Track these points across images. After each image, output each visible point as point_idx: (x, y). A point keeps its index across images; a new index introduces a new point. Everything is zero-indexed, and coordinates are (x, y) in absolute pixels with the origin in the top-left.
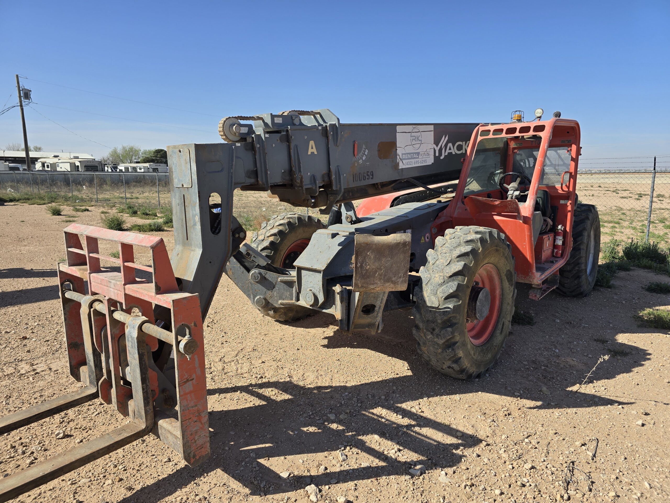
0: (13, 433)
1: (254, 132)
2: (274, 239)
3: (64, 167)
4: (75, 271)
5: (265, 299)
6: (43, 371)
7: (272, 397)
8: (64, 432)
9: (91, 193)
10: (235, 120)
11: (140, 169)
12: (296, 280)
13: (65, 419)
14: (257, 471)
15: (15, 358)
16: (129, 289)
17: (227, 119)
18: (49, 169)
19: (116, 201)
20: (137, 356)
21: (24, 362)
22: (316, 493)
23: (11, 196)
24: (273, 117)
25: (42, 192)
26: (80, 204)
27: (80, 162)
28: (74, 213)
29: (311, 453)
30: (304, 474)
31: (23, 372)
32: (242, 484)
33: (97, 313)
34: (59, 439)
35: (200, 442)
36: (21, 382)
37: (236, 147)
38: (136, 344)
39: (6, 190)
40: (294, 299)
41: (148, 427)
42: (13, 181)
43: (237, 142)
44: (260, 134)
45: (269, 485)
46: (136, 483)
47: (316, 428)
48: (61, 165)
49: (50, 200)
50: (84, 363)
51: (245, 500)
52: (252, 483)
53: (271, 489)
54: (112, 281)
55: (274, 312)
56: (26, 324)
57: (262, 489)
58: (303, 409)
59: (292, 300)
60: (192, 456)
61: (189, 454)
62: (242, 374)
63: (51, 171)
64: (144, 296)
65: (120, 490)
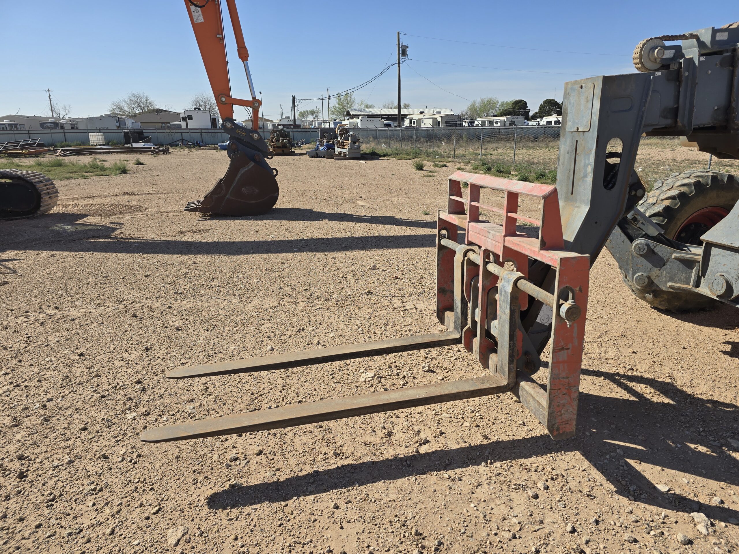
0: (390, 355)
1: (683, 56)
2: (671, 203)
3: (428, 123)
4: (454, 219)
5: (649, 278)
6: (411, 309)
7: (645, 395)
8: (429, 366)
9: (449, 149)
10: (658, 42)
11: (497, 123)
12: (701, 259)
13: (429, 355)
14: (625, 470)
15: (390, 293)
16: (509, 241)
17: (647, 41)
18: (415, 126)
19: (471, 157)
20: (508, 311)
21: (396, 298)
22: (708, 525)
23: (384, 151)
24: (715, 31)
25: (408, 148)
26: (439, 160)
27: (442, 117)
28: (434, 168)
29: (700, 476)
30: (689, 497)
31: (396, 306)
32: (606, 477)
33: (471, 263)
34: (424, 371)
35: (566, 417)
36: (394, 314)
37: (655, 78)
38: (509, 299)
39: (381, 145)
40: (692, 283)
41: (509, 385)
42: (386, 137)
43: (658, 70)
44: (692, 58)
45: (641, 492)
46: (491, 434)
47: (708, 450)
48: (425, 121)
49: (414, 155)
50: (451, 308)
51: (610, 496)
52: (618, 481)
53: (643, 496)
54: (491, 232)
55: (653, 296)
56: (398, 266)
57: (631, 492)
58: (690, 421)
59: (688, 284)
60: (555, 428)
61: (553, 425)
62: (606, 359)
63: (416, 127)
64: (525, 250)
65: (477, 435)
